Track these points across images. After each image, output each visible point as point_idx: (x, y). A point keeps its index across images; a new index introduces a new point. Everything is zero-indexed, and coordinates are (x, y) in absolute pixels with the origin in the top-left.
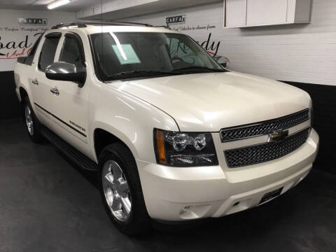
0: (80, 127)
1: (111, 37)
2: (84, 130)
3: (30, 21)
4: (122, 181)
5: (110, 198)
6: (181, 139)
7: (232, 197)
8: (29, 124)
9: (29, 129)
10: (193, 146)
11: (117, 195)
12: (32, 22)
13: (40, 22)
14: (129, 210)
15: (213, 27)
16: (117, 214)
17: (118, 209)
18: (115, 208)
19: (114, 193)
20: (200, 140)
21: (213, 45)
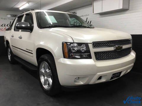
0: (30, 50)
1: (44, 13)
2: (32, 51)
3: (12, 16)
4: (48, 71)
5: (42, 80)
6: (75, 47)
7: (98, 73)
8: (9, 56)
9: (9, 59)
10: (80, 50)
11: (46, 78)
12: (13, 16)
13: (16, 16)
14: (51, 84)
15: (88, 15)
16: (46, 87)
17: (46, 85)
18: (45, 84)
19: (44, 77)
20: (83, 48)
21: (88, 23)
